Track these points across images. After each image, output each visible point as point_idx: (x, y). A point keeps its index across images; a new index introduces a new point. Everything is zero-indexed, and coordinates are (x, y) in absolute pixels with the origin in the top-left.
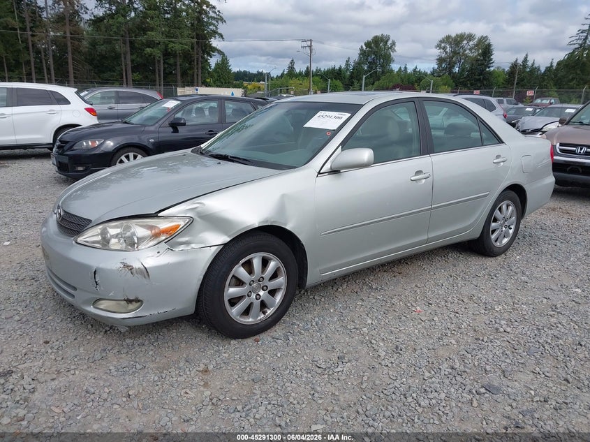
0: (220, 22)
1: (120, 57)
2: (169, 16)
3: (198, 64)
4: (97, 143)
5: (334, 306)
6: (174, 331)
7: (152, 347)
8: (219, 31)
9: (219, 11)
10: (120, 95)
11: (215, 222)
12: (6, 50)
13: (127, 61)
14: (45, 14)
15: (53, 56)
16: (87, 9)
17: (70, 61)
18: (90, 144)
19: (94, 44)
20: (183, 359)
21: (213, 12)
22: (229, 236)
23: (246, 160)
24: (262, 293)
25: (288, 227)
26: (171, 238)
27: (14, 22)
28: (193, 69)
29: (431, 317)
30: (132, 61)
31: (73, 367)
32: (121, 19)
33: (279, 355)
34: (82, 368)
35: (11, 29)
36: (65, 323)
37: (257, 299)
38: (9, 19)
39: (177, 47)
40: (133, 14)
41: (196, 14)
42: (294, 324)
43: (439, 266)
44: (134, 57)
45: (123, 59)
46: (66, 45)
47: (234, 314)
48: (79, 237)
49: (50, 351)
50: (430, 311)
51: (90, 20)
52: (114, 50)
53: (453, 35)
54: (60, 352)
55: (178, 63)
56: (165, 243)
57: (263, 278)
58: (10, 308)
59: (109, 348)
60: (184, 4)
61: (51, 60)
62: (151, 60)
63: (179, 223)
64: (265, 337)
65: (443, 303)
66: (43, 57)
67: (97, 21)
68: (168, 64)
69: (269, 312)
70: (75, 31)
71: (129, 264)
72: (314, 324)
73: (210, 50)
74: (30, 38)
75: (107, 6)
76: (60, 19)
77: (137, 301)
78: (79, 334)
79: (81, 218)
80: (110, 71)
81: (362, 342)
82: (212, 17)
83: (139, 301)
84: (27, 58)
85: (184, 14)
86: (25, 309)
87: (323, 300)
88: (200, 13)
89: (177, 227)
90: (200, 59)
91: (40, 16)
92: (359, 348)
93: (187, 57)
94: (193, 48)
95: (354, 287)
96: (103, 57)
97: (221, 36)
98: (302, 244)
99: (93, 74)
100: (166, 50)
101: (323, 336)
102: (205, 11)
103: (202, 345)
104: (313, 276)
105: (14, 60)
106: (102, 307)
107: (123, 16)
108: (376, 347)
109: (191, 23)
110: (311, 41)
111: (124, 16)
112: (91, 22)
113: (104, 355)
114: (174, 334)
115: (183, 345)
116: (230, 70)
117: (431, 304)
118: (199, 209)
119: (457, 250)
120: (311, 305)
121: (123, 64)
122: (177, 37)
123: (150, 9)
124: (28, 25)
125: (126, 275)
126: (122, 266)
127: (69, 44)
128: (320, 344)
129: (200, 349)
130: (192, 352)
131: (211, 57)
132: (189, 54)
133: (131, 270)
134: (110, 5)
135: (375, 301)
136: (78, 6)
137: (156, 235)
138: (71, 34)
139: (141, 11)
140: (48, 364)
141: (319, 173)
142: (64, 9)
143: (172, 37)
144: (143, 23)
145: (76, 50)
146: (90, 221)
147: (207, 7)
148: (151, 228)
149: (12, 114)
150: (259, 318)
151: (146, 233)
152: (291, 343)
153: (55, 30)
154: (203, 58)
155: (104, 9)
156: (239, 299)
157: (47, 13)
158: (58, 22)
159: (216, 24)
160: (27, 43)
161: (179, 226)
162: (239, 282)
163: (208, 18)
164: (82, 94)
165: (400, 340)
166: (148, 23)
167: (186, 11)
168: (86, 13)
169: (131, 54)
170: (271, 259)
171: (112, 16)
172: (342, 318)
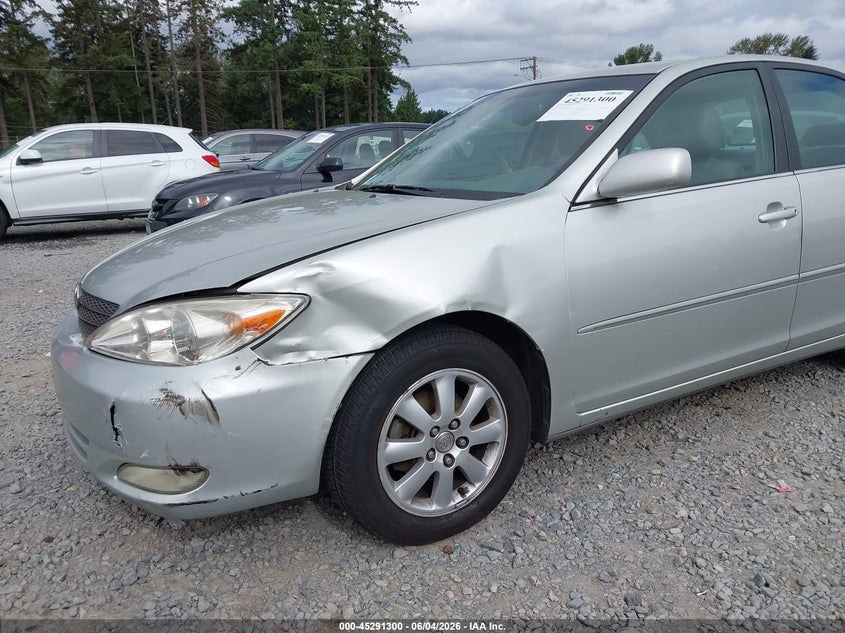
0: (403, 41)
1: (268, 99)
2: (332, 37)
3: (373, 102)
4: (208, 199)
5: (605, 476)
6: (287, 522)
7: (238, 559)
8: (402, 54)
9: (401, 26)
10: (257, 139)
11: (356, 305)
12: (121, 98)
13: (277, 105)
14: (168, 47)
15: (181, 102)
16: (224, 35)
17: (203, 108)
18: (198, 201)
19: (233, 83)
20: (296, 590)
21: (393, 27)
22: (385, 335)
23: (426, 190)
24: (456, 452)
25: (510, 315)
26: (263, 339)
27: (130, 59)
28: (367, 109)
29: (816, 505)
30: (284, 103)
31: (76, 600)
32: (268, 46)
33: (494, 589)
34: (95, 602)
35: (127, 69)
36: (91, 501)
37: (446, 465)
38: (125, 56)
39: (344, 79)
40: (285, 39)
41: (370, 31)
42: (523, 514)
43: (802, 395)
44: (286, 96)
45: (271, 100)
46: (197, 86)
47: (400, 495)
48: (93, 338)
49: (46, 560)
50: (809, 490)
51: (229, 50)
52: (259, 89)
53: (753, 38)
54: (66, 563)
55: (346, 102)
56: (253, 349)
57: (457, 420)
58: (12, 468)
59: (156, 558)
60: (353, 20)
61: (178, 107)
62: (308, 101)
63: (282, 308)
64: (465, 541)
65: (833, 472)
66: (168, 104)
67: (237, 52)
68: (331, 103)
69: (473, 490)
70: (208, 67)
71: (177, 392)
72: (566, 516)
73: (388, 82)
74: (151, 80)
75: (250, 29)
76: (189, 51)
77: (196, 469)
78: (112, 524)
79: (103, 301)
80: (254, 118)
81: (675, 562)
82: (391, 34)
83: (200, 470)
84: (149, 107)
85: (353, 32)
86: (36, 470)
87: (580, 462)
88: (375, 29)
89: (277, 315)
90: (377, 95)
91: (163, 48)
92: (670, 576)
93: (358, 93)
94: (366, 80)
95: (640, 436)
96: (246, 100)
97: (405, 60)
98: (540, 352)
99: (233, 123)
100: (329, 85)
101: (588, 545)
102: (382, 27)
103: (338, 556)
104: (563, 416)
105: (130, 110)
106: (132, 479)
107: (270, 41)
108: (708, 577)
109: (363, 45)
110: (534, 59)
111: (273, 42)
112: (229, 53)
113: (142, 573)
114: (287, 530)
115: (299, 555)
116: (420, 110)
117: (808, 475)
118: (322, 278)
119: (830, 364)
120: (557, 472)
121: (272, 106)
122: (343, 66)
123: (307, 30)
124: (149, 62)
125: (169, 417)
126: (162, 396)
127: (201, 84)
128: (582, 565)
129: (332, 565)
130: (315, 573)
131: (392, 91)
132: (360, 89)
133: (180, 404)
134: (254, 28)
135: (687, 465)
136: (211, 32)
137: (236, 333)
138: (203, 70)
139: (296, 34)
140: (34, 588)
141: (573, 203)
142: (194, 37)
143: (337, 66)
144: (297, 50)
145: (210, 93)
146: (117, 306)
147: (385, 21)
148: (227, 317)
149: (101, 169)
150: (452, 504)
151: (217, 327)
152: (519, 561)
153: (183, 66)
154: (380, 93)
155: (246, 34)
156: (411, 463)
157: (172, 44)
158: (185, 56)
159: (398, 43)
160: (148, 87)
161: (281, 313)
162: (409, 431)
163: (387, 35)
164: (204, 142)
165: (759, 559)
166: (304, 48)
167: (356, 28)
168: (223, 41)
169: (282, 93)
170: (474, 383)
171: (255, 44)
172: (624, 505)
